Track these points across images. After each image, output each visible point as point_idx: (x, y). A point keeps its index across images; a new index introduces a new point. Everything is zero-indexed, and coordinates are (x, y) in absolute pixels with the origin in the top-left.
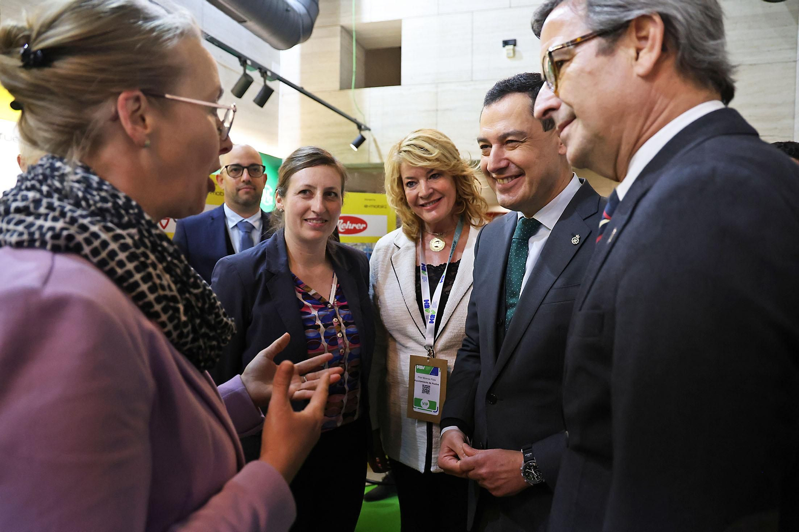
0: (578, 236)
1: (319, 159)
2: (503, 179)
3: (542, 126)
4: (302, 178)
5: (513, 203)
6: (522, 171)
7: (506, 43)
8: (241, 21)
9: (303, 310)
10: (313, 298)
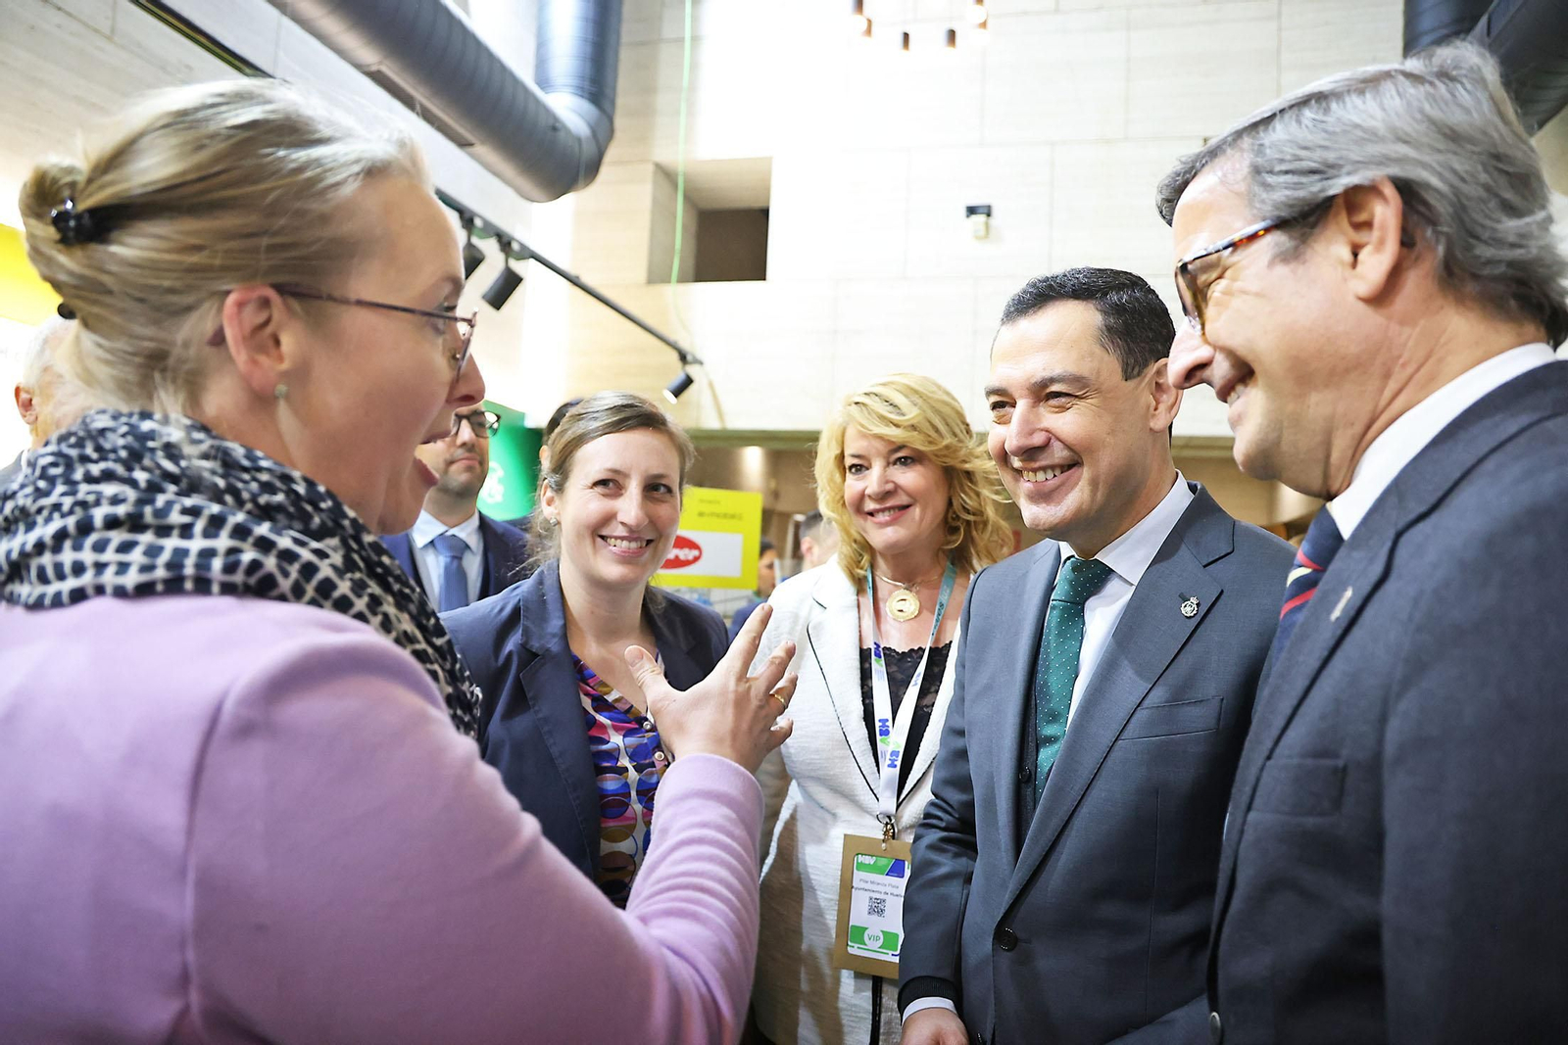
0: (1194, 600)
1: (636, 417)
2: (1035, 471)
3: (1120, 369)
4: (599, 455)
5: (1057, 524)
6: (1076, 458)
7: (972, 211)
8: (463, 144)
9: (594, 733)
10: (615, 708)
